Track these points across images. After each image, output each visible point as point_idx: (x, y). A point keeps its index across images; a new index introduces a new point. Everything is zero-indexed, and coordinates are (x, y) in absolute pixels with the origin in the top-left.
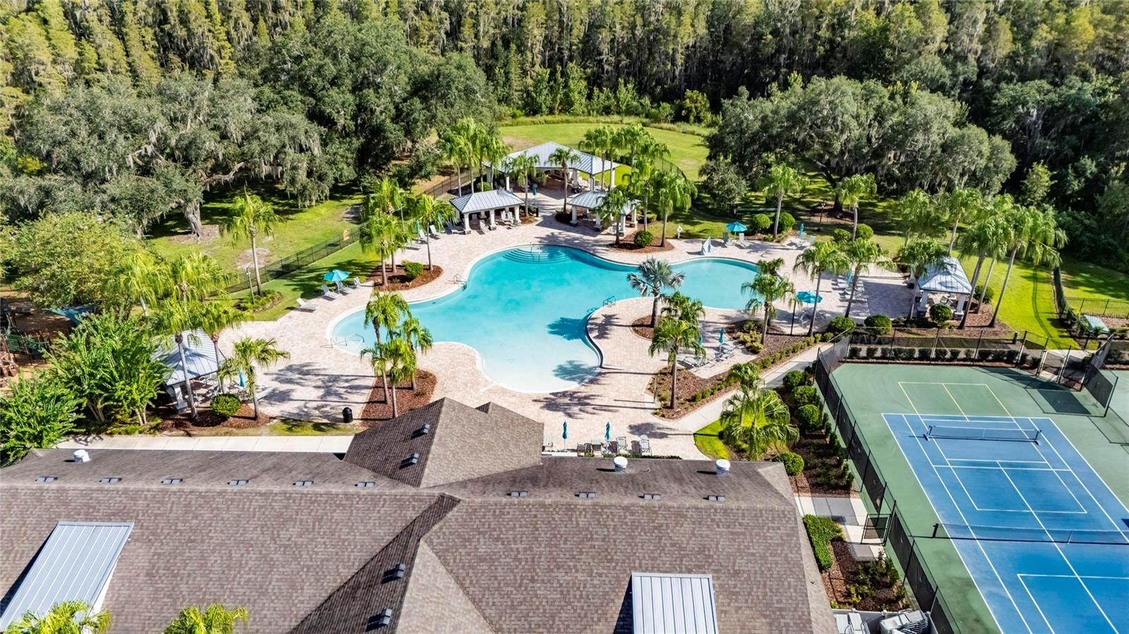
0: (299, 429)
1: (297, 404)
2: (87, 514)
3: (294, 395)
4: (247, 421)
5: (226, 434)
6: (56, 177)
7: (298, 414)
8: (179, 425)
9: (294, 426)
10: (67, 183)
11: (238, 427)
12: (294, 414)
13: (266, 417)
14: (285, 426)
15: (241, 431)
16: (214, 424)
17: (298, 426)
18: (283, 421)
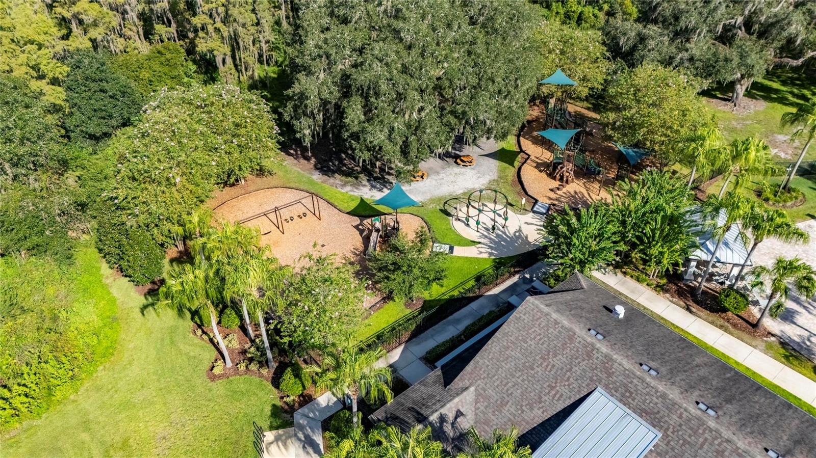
0: (796, 363)
1: (799, 331)
2: (623, 395)
3: (799, 320)
4: (745, 324)
5: (721, 327)
6: (655, 28)
7: (798, 344)
8: (681, 294)
9: (792, 355)
10: (661, 35)
11: (735, 326)
12: (794, 341)
13: (765, 330)
14: (782, 351)
15: (736, 332)
16: (712, 310)
17: (796, 358)
18: (781, 343)
